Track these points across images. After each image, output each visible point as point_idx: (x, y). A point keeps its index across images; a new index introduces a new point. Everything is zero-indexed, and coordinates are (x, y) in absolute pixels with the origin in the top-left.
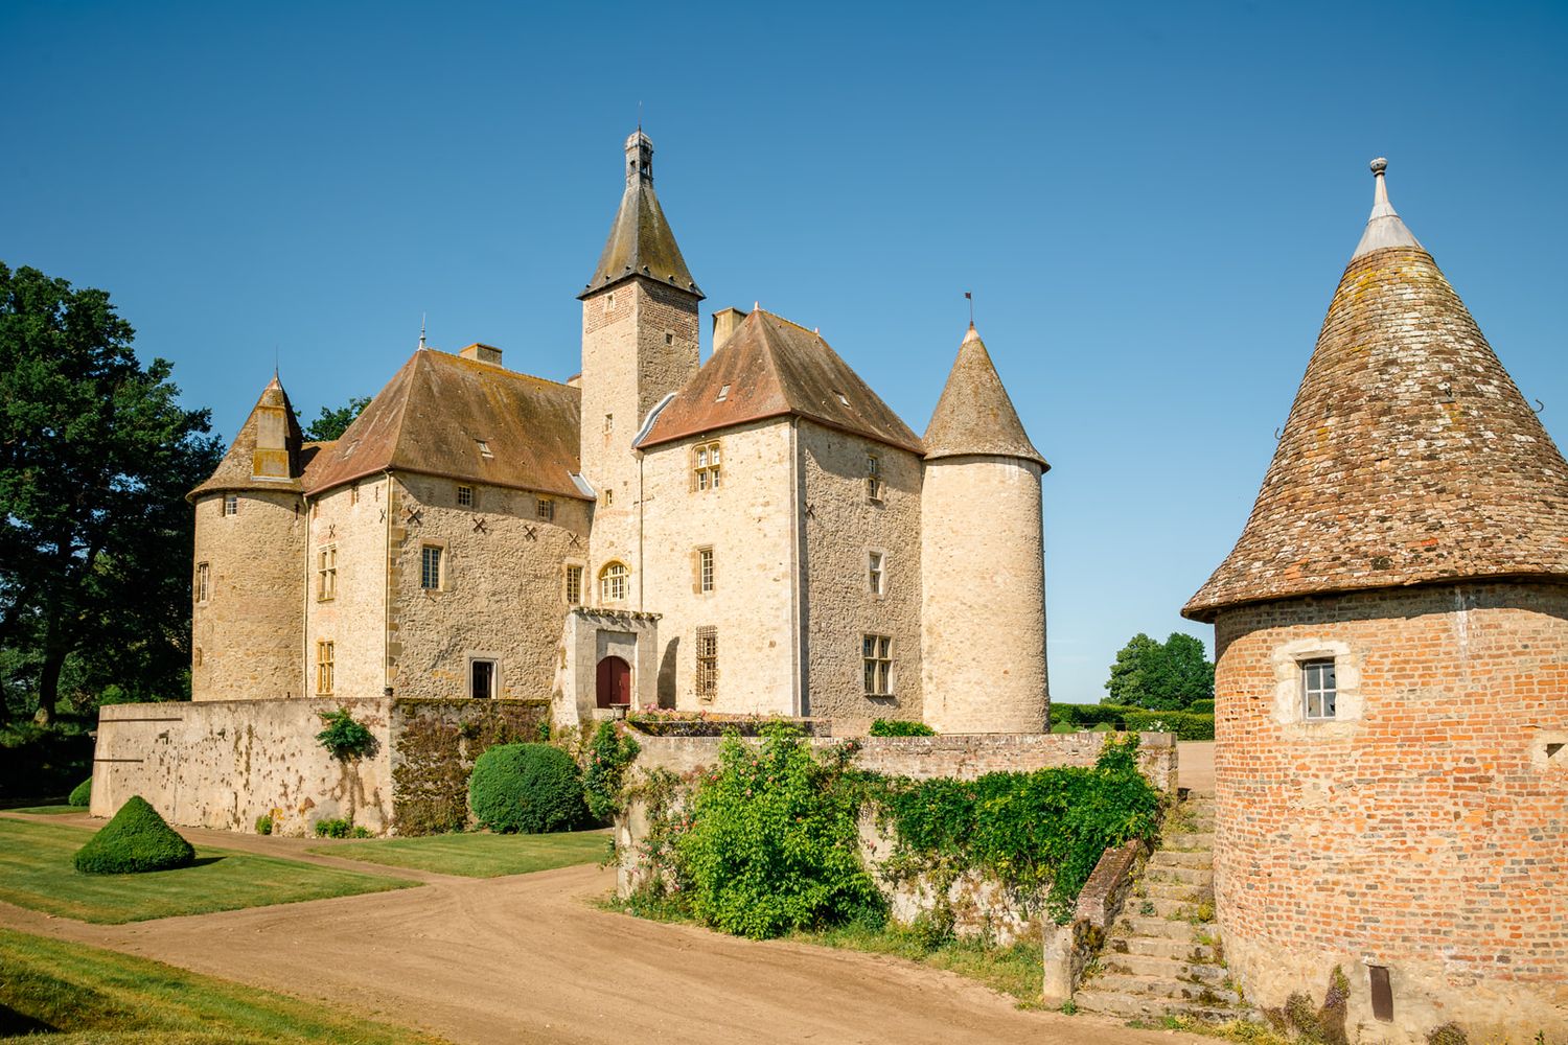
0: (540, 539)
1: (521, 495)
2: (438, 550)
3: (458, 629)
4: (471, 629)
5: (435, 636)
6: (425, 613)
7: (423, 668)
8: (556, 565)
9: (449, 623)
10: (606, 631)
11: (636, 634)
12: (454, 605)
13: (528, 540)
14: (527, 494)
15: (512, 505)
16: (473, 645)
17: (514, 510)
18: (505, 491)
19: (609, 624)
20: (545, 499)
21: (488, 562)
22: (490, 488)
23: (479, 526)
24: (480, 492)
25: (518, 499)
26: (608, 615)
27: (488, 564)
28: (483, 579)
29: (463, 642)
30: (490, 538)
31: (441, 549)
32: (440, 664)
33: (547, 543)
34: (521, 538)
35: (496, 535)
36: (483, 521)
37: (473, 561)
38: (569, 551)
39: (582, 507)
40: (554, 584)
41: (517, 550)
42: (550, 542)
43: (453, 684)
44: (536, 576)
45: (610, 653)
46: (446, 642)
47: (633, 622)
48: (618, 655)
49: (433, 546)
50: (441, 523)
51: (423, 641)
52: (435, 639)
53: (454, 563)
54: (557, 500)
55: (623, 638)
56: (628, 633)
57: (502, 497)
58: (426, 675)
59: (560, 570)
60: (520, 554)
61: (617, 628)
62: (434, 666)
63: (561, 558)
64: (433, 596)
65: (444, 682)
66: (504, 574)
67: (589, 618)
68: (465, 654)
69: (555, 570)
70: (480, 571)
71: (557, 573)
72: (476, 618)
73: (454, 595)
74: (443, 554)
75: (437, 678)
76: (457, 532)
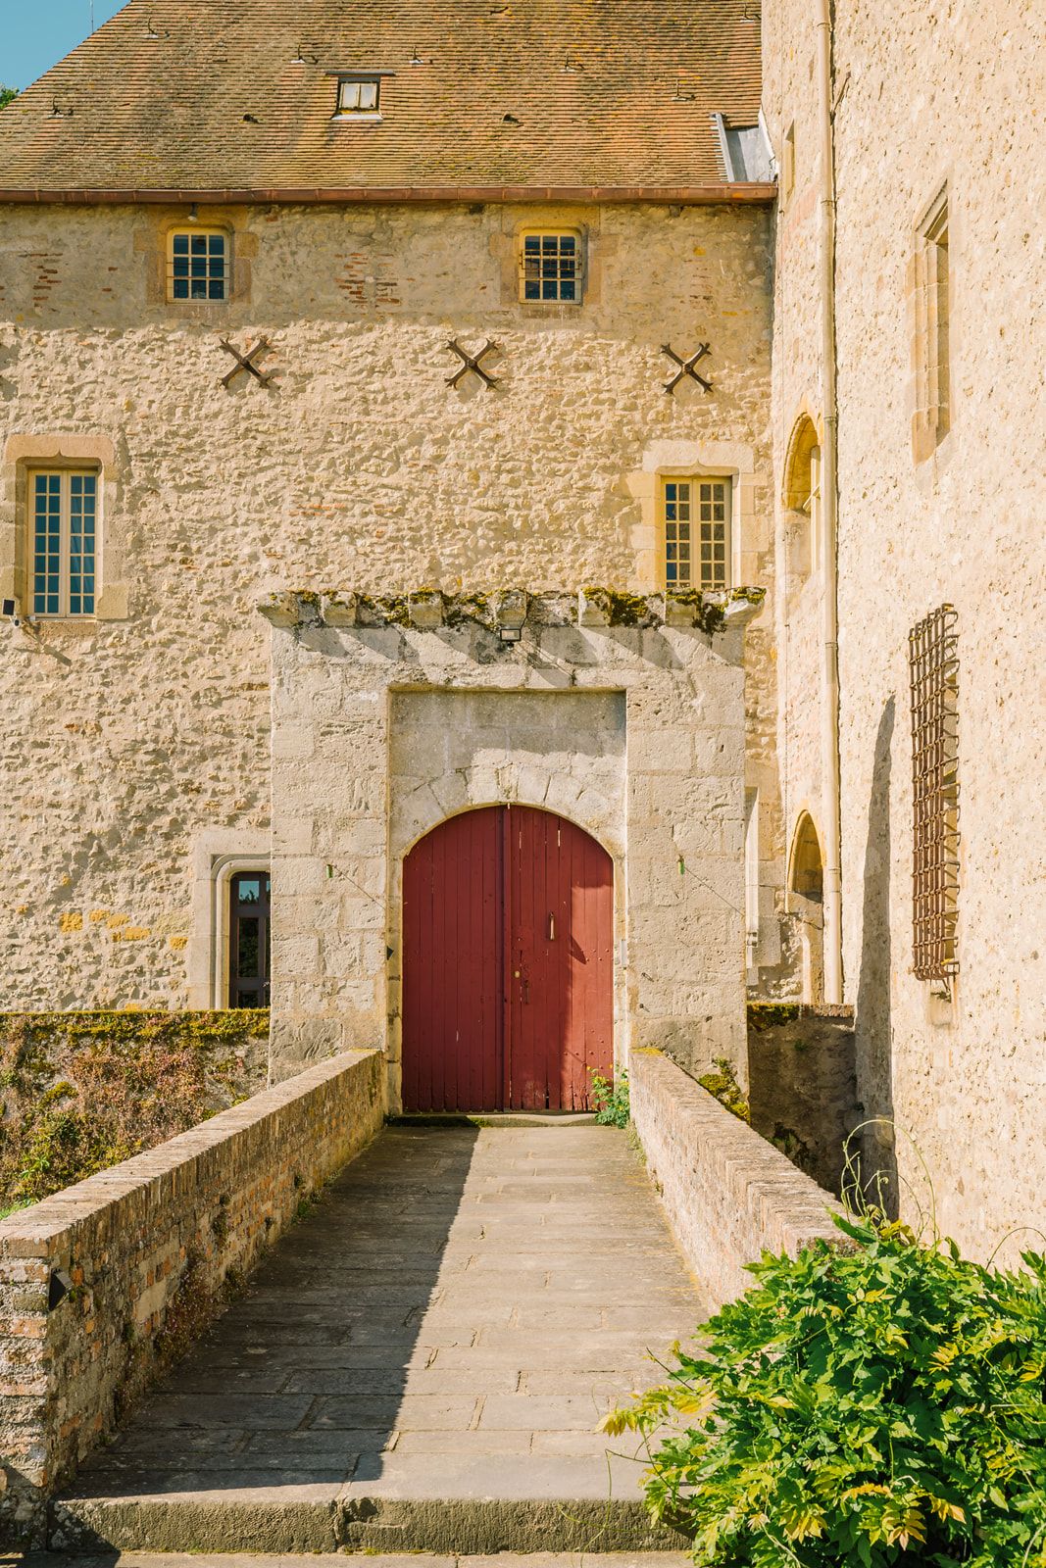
0: (521, 383)
1: (438, 228)
2: (86, 473)
3: (159, 755)
4: (215, 751)
5: (67, 785)
6: (26, 705)
7: (21, 902)
8: (599, 480)
9: (122, 732)
10: (446, 691)
11: (620, 694)
12: (147, 667)
13: (464, 398)
14: (460, 219)
15: (395, 268)
16: (225, 811)
17: (403, 291)
18: (364, 222)
19: (461, 657)
20: (553, 226)
21: (288, 495)
22: (291, 220)
23: (246, 366)
24: (253, 239)
25: (421, 244)
26: (452, 620)
27: (287, 506)
28: (265, 563)
29: (182, 801)
30: (297, 408)
31: (95, 467)
32: (88, 884)
33: (555, 398)
34: (430, 392)
35: (319, 394)
36: (264, 346)
37: (223, 500)
38: (665, 417)
39: (732, 236)
40: (591, 553)
41: (417, 440)
42: (569, 391)
43: (142, 959)
44: (504, 532)
45: (483, 792)
46: (109, 805)
47: (597, 641)
49: (61, 464)
50: (90, 374)
51: (18, 808)
52: (65, 797)
53: (143, 516)
54: (605, 221)
55: (554, 717)
56: (573, 692)
57: (351, 244)
58: (28, 928)
59: (619, 496)
60: (429, 450)
61: (504, 675)
62: (63, 894)
63: (622, 452)
64: (57, 644)
65: (105, 950)
66: (353, 534)
67: (346, 640)
68: (191, 844)
69: (594, 499)
70: (255, 532)
71: (606, 510)
72: (234, 708)
73: (144, 629)
74: (104, 488)
75: (77, 938)
76: (151, 397)
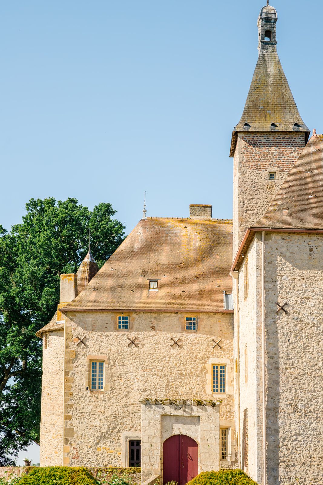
0: (185, 347)
1: (169, 316)
2: (102, 363)
3: (116, 417)
4: (126, 417)
5: (98, 423)
6: (91, 407)
7: (90, 445)
8: (200, 365)
9: (109, 413)
10: (170, 415)
11: (199, 417)
12: (113, 400)
13: (174, 349)
14: (173, 315)
15: (161, 324)
16: (128, 428)
17: (162, 328)
18: (155, 315)
19: (173, 410)
20: (192, 316)
21: (140, 367)
22: (141, 315)
23: (132, 342)
24: (134, 318)
25: (166, 319)
26: (171, 404)
27: (140, 369)
28: (136, 380)
29: (120, 426)
30: (142, 350)
31: (104, 361)
32: (102, 442)
33: (191, 349)
34: (167, 348)
35: (146, 348)
36: (136, 339)
37: (128, 368)
38: (213, 353)
39: (226, 318)
40: (198, 379)
41: (165, 357)
42: (194, 348)
43: (112, 457)
44: (182, 375)
45: (176, 432)
46: (106, 427)
47: (195, 408)
48: (184, 433)
49: (97, 360)
50: (103, 343)
51: (89, 427)
52: (98, 425)
53: (113, 371)
54: (201, 316)
55: (188, 420)
56: (191, 416)
57: (152, 319)
58: (91, 450)
59: (204, 368)
60: (167, 359)
61: (180, 413)
62: (97, 444)
63: (204, 360)
64: (96, 395)
65: (105, 455)
66: (153, 375)
67: (153, 406)
68: (122, 434)
69: (199, 369)
70: (134, 374)
71: (201, 371)
72: (130, 408)
73: (113, 393)
74: (105, 365)
75: (100, 452)
76: (115, 348)
